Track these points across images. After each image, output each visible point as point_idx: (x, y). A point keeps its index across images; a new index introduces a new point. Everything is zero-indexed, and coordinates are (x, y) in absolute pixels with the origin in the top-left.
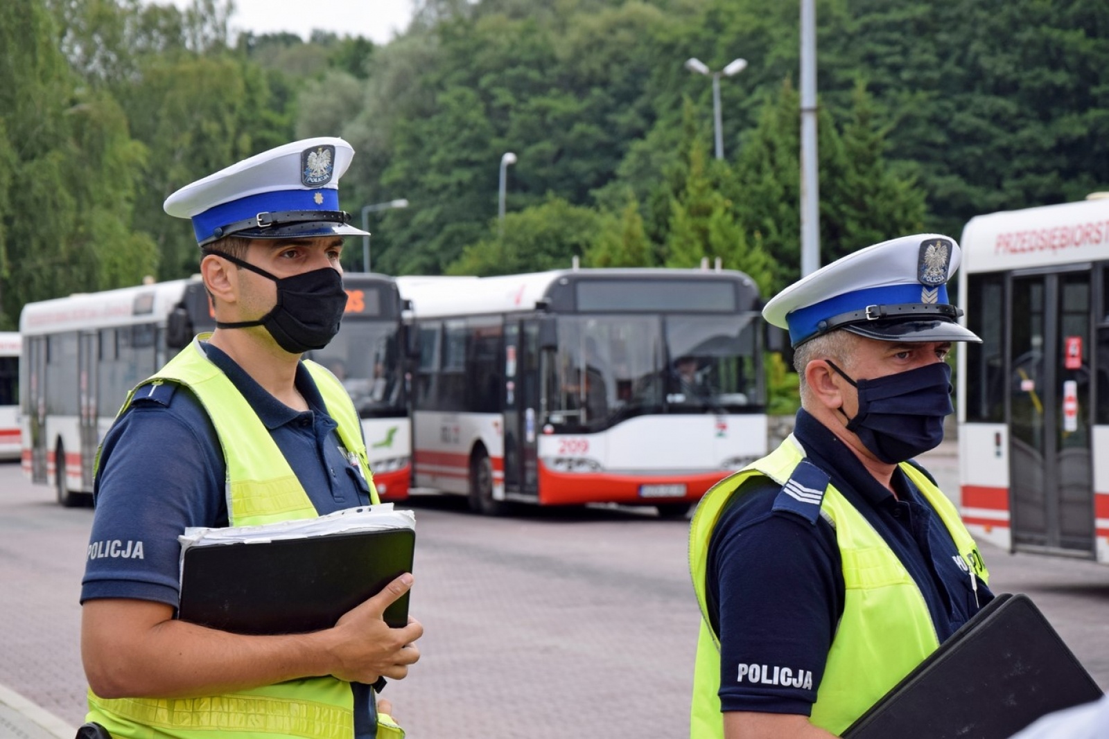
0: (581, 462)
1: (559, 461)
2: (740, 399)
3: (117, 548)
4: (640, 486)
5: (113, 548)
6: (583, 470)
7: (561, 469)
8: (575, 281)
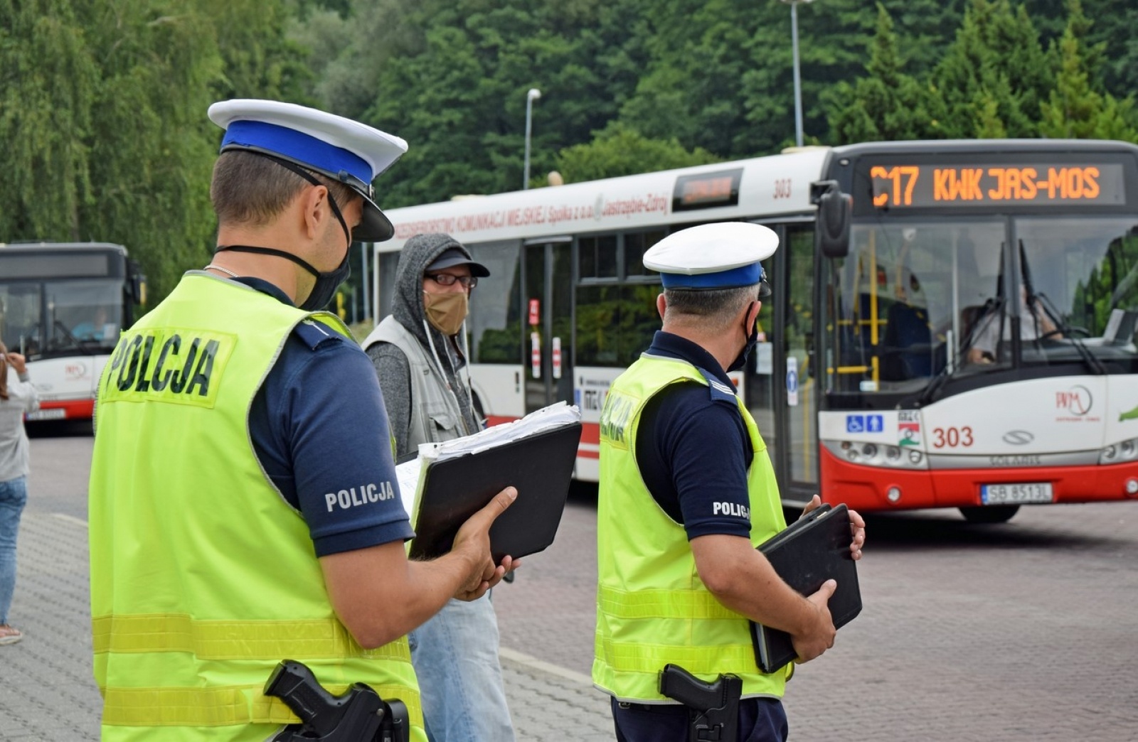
3: (373, 493)
5: (370, 494)
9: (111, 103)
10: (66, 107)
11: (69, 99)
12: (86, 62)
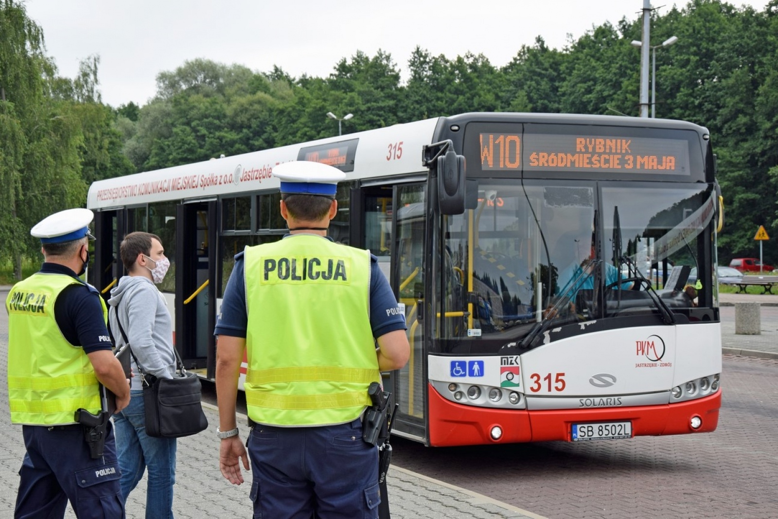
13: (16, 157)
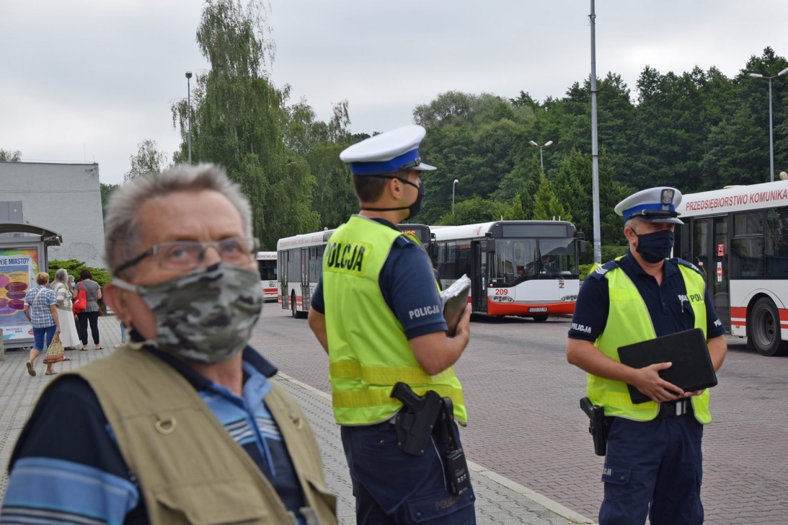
0: (505, 298)
1: (495, 298)
2: (569, 273)
3: (430, 310)
4: (529, 308)
5: (428, 311)
6: (506, 301)
7: (497, 301)
8: (502, 225)
9: (273, 193)
10: (256, 196)
11: (257, 193)
12: (264, 180)
13: (260, 196)
